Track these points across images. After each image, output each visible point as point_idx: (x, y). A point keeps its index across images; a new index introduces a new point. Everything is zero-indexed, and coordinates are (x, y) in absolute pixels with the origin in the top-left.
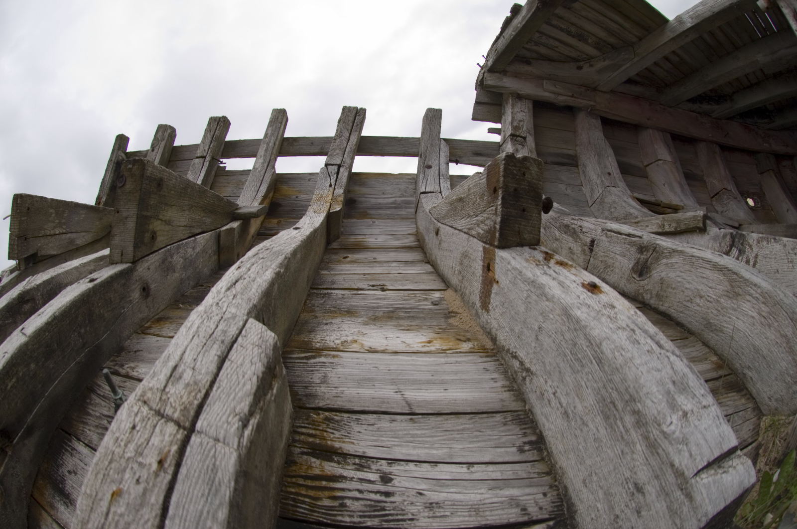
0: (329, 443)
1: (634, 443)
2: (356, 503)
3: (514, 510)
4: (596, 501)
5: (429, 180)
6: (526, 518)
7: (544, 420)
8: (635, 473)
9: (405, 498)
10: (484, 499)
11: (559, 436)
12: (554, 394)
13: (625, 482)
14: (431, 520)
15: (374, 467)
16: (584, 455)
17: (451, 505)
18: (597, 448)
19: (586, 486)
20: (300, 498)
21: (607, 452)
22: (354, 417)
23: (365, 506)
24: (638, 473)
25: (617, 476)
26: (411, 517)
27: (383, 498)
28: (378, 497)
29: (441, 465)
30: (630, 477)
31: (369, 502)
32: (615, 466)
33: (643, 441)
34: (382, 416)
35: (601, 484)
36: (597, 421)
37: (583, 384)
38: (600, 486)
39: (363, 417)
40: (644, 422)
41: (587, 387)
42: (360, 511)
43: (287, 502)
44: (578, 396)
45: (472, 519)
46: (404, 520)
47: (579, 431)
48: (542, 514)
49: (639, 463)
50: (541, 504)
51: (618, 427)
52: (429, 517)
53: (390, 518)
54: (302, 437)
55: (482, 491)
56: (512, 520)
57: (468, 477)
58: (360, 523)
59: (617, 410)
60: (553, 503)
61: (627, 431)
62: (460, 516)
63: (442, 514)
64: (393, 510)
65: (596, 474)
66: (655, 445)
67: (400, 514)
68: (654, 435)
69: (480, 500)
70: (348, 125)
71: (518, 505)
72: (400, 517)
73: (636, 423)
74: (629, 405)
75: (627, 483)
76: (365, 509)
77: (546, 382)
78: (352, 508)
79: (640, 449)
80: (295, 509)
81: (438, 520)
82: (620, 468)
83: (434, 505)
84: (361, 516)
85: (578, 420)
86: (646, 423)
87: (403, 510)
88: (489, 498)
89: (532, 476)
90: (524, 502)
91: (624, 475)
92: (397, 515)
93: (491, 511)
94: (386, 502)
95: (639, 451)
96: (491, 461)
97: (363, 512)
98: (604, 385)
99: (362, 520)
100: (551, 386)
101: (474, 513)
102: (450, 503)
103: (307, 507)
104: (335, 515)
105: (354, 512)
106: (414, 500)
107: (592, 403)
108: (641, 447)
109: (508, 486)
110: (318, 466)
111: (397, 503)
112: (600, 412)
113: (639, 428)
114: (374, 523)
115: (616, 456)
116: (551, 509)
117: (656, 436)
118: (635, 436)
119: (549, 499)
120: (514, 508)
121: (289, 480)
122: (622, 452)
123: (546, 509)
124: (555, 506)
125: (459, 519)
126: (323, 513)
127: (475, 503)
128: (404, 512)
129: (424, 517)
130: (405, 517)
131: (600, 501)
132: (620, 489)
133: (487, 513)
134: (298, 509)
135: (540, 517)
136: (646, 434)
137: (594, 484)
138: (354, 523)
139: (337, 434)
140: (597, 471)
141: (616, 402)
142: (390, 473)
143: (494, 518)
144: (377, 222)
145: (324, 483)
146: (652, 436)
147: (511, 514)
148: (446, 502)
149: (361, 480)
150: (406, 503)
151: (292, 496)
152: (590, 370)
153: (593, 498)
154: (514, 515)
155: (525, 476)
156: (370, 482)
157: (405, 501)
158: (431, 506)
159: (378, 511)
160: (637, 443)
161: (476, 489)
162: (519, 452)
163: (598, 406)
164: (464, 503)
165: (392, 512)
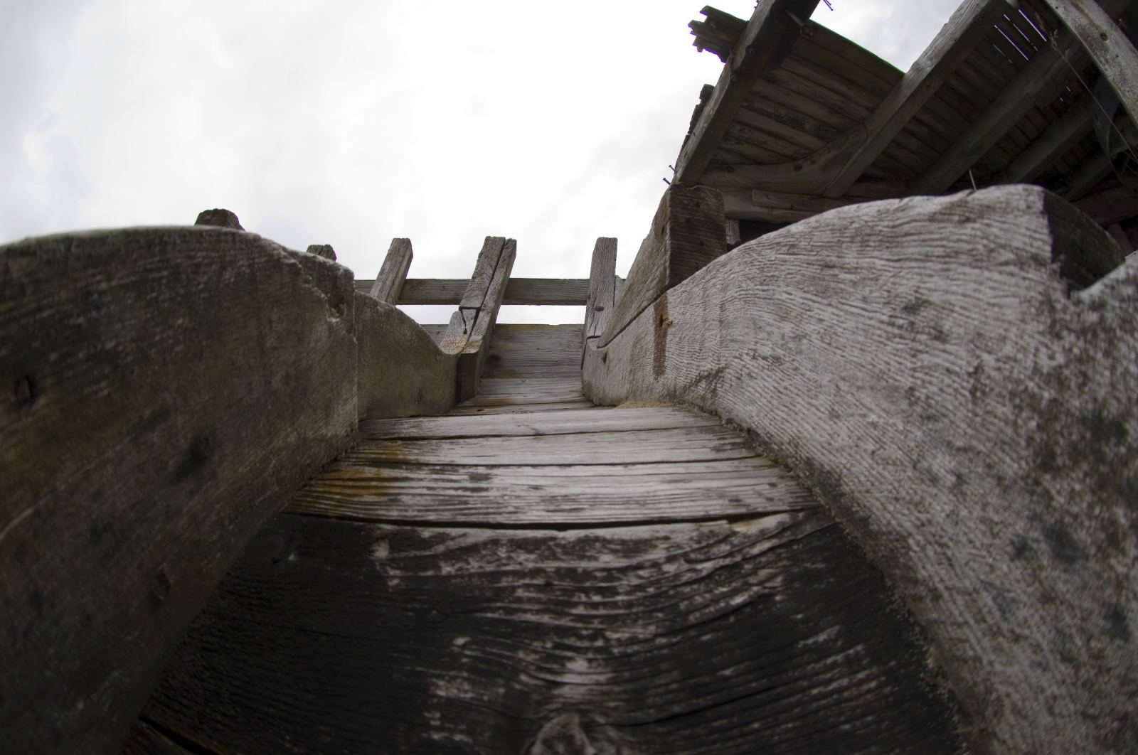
0: (400, 457)
1: (870, 268)
2: (418, 498)
3: (715, 502)
4: (864, 416)
5: (600, 324)
6: (743, 510)
7: (749, 408)
8: (897, 296)
9: (508, 493)
10: (655, 491)
11: (775, 402)
12: (754, 358)
13: (889, 329)
14: (550, 514)
15: (462, 471)
16: (817, 378)
17: (591, 498)
18: (829, 344)
19: (838, 417)
20: (326, 495)
21: (844, 329)
22: (448, 441)
23: (434, 500)
24: (901, 289)
25: (875, 337)
26: (511, 509)
27: (468, 493)
28: (460, 492)
29: (578, 467)
30: (891, 314)
31: (441, 498)
32: (864, 330)
33: (880, 251)
34: (491, 439)
35: (859, 383)
36: (816, 311)
37: (785, 296)
38: (859, 388)
39: (461, 441)
40: (868, 231)
41: (790, 294)
42: (422, 506)
43: (304, 499)
44: (783, 319)
45: (629, 512)
46: (500, 514)
47: (798, 358)
48: (772, 506)
49: (892, 280)
50: (769, 496)
51: (843, 282)
52: (548, 511)
53: (473, 511)
54: (362, 455)
55: (651, 484)
56: (712, 513)
57: (622, 473)
58: (416, 516)
59: (833, 267)
60: (793, 493)
61: (855, 270)
62: (607, 509)
63: (573, 507)
64: (482, 503)
65: (844, 379)
66: (895, 232)
67: (492, 508)
68: (887, 227)
69: (648, 492)
70: (492, 260)
71: (721, 496)
72: (491, 511)
73: (861, 246)
74: (843, 242)
75: (893, 325)
76: (432, 503)
77: (740, 358)
78: (410, 502)
79: (883, 262)
80: (312, 504)
81: (565, 514)
82: (872, 322)
83: (559, 498)
84: (419, 511)
85: (792, 345)
86: (872, 228)
87: (498, 503)
88: (663, 490)
89: (743, 469)
90: (734, 494)
91: (882, 322)
92: (488, 508)
93: (670, 503)
94: (472, 497)
95: (884, 266)
96: (665, 460)
97: (426, 506)
98: (808, 264)
99: (420, 514)
100: (747, 354)
101: (637, 506)
102: (589, 496)
103: (334, 503)
104: (377, 510)
105: (409, 506)
106: (523, 494)
107: (801, 301)
108: (882, 259)
109: (699, 479)
110: (370, 472)
111: (492, 498)
112: (814, 298)
113: (868, 246)
114: (440, 517)
115: (859, 314)
116: (790, 500)
117: (891, 224)
118: (867, 260)
119: (784, 489)
120: (715, 499)
121: (320, 482)
122: (864, 300)
123: (780, 500)
124: (797, 497)
125: (604, 512)
126: (356, 508)
127: (638, 495)
128: (500, 505)
129: (538, 510)
130: (501, 510)
131: (871, 410)
132: (891, 346)
133: (662, 505)
134: (317, 505)
135: (770, 508)
136: (880, 238)
137: (849, 397)
138: (406, 517)
139: (416, 451)
140: (843, 375)
141: (828, 259)
142: (488, 474)
143: (676, 510)
144: (527, 381)
145: (374, 483)
146: (885, 229)
147: (710, 506)
148: (581, 496)
149: (436, 480)
150: (506, 498)
151: (315, 494)
152: (787, 271)
153: (858, 418)
154: (718, 507)
155: (729, 469)
156: (451, 481)
157: (506, 495)
158: (553, 499)
159: (454, 505)
160: (874, 263)
161: (638, 483)
162: (714, 452)
163: (809, 296)
164: (615, 496)
165: (479, 506)
